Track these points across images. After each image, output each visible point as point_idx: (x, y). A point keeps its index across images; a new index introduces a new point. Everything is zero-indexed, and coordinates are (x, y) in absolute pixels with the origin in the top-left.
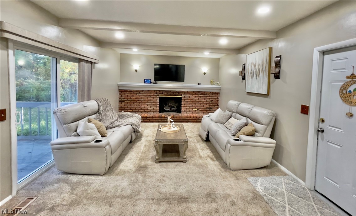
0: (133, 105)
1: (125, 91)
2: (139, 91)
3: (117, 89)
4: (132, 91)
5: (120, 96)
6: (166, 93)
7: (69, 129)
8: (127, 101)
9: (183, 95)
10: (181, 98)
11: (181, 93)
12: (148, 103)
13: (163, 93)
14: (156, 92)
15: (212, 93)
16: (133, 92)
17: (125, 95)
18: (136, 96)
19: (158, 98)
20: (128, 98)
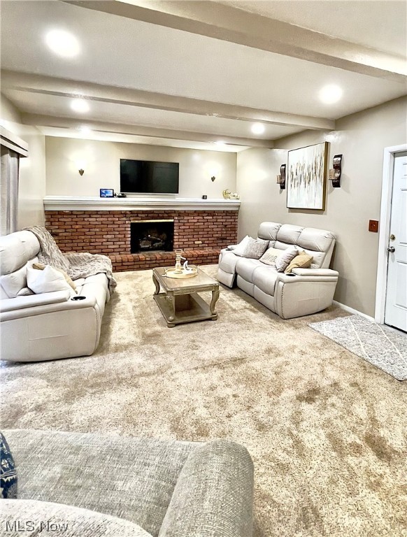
0: (78, 241)
1: (60, 213)
2: (90, 214)
3: (41, 209)
4: (74, 213)
5: (48, 223)
6: (143, 215)
7: (12, 283)
8: (65, 234)
9: (176, 218)
10: (173, 223)
11: (173, 215)
12: (109, 236)
13: (138, 216)
14: (124, 214)
15: (227, 213)
16: (77, 215)
17: (59, 221)
18: (83, 223)
19: (129, 226)
20: (66, 227)
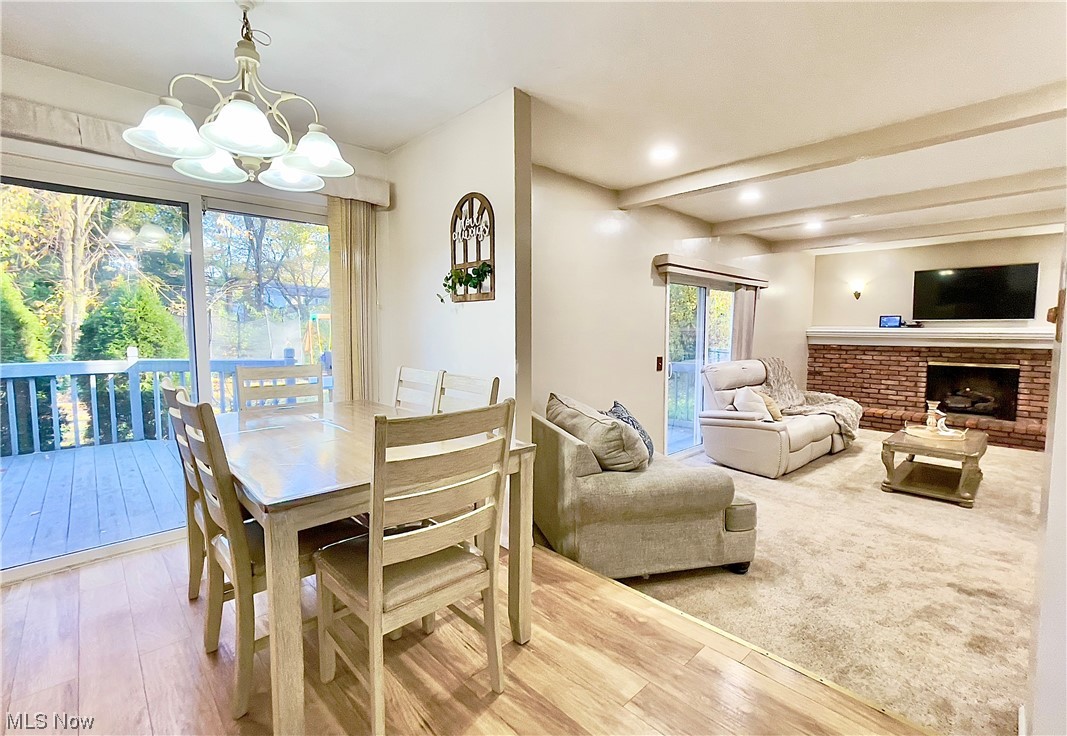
0: (846, 384)
1: (825, 347)
2: (865, 350)
3: (803, 342)
4: (843, 348)
5: (811, 360)
6: (951, 355)
8: (830, 374)
9: (1026, 363)
10: (1018, 371)
11: (1018, 357)
12: (889, 382)
13: (941, 356)
14: (918, 351)
16: (847, 351)
17: (824, 358)
18: (855, 361)
19: (925, 370)
20: (832, 365)
